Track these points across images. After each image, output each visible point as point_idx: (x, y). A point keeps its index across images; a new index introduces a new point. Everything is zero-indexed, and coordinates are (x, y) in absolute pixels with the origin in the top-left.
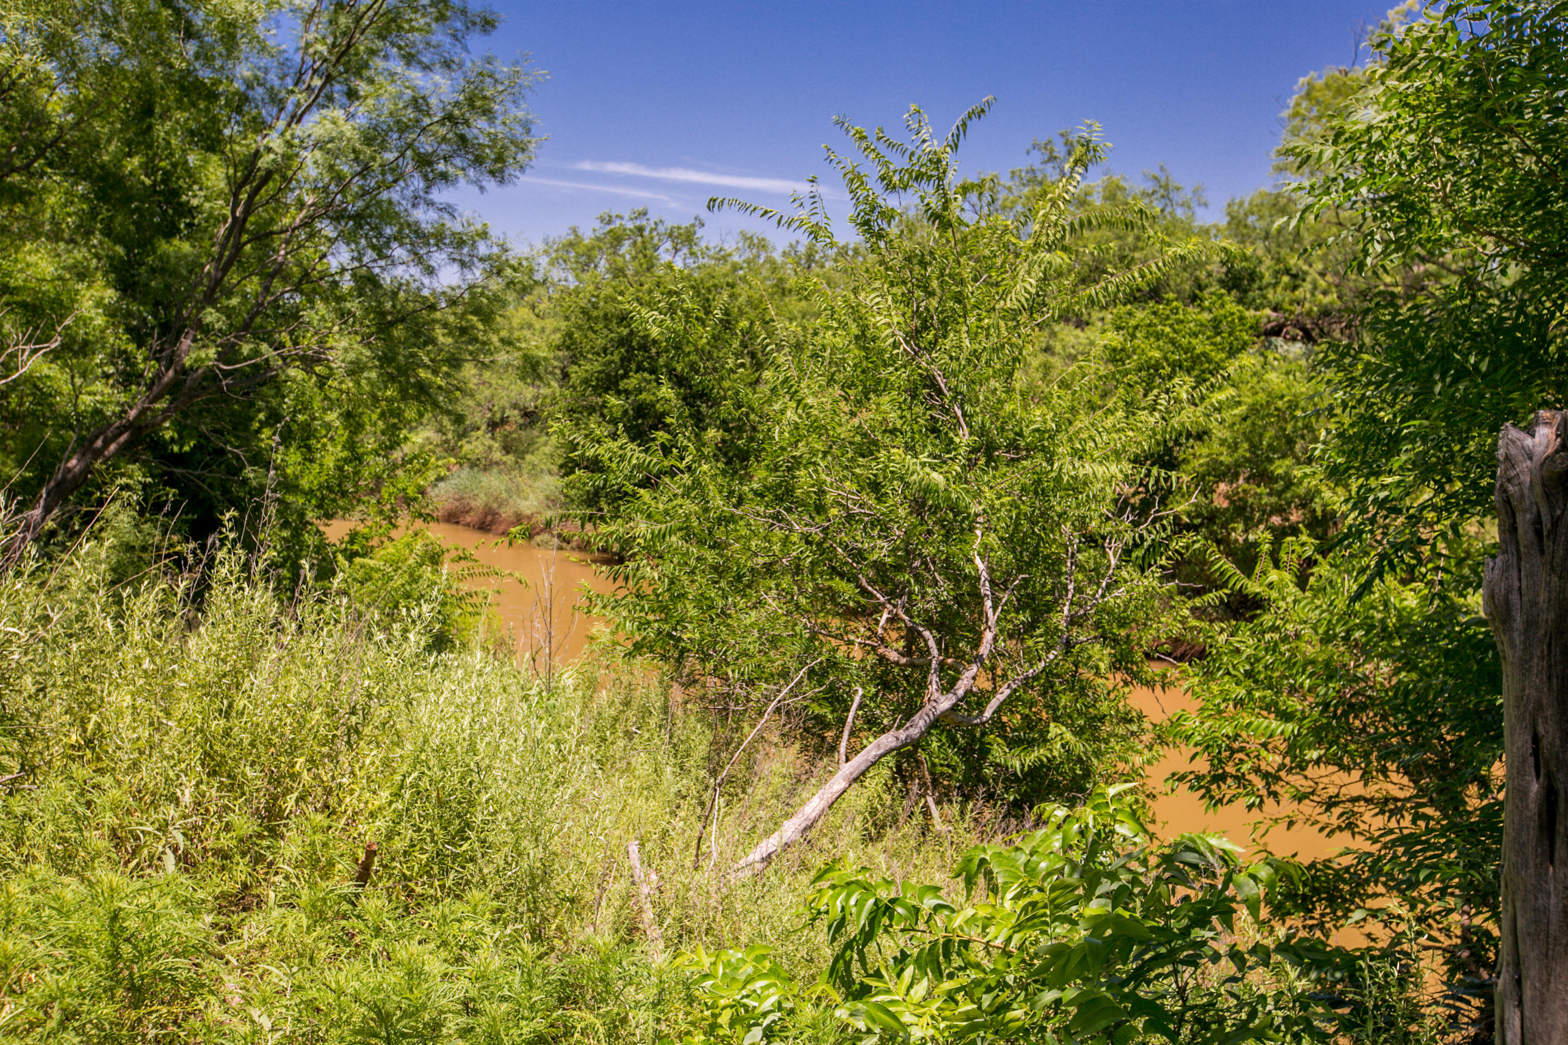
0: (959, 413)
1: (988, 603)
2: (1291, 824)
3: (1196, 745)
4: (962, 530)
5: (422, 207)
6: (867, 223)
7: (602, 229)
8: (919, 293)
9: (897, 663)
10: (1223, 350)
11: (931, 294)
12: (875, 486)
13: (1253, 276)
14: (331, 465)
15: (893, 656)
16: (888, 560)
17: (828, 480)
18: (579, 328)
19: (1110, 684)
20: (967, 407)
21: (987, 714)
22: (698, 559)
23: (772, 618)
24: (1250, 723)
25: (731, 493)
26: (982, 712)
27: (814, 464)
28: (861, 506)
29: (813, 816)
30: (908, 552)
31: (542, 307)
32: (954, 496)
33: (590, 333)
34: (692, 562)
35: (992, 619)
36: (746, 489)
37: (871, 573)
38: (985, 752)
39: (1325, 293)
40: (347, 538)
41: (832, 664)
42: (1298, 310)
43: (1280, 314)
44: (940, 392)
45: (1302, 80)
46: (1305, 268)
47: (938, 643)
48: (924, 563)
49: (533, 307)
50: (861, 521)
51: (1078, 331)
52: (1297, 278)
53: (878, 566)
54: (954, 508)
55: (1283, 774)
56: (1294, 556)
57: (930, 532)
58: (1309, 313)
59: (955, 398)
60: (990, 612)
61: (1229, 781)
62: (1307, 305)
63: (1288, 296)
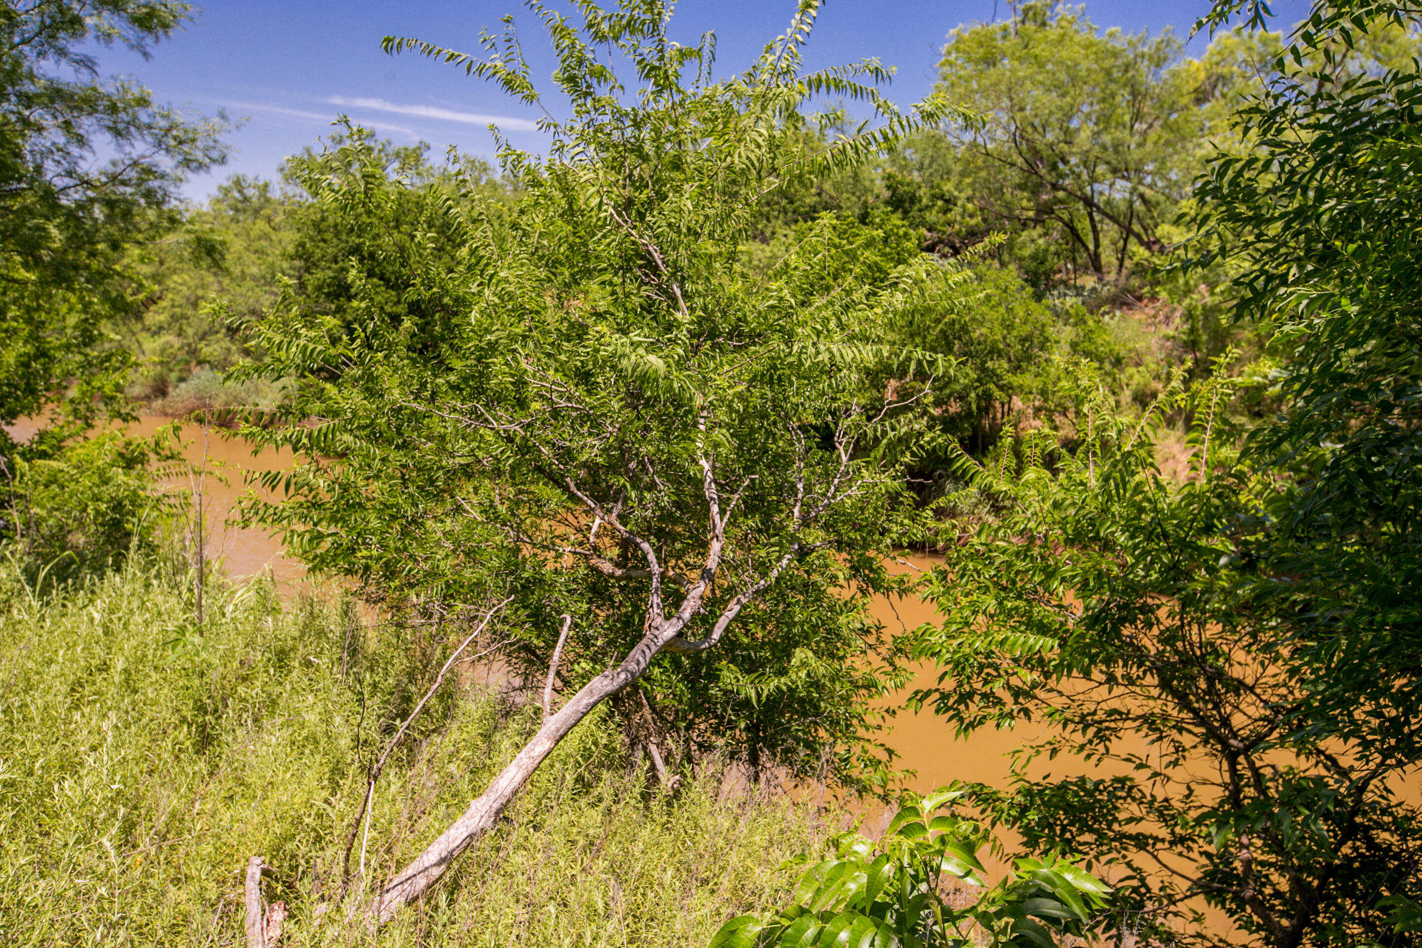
0: (678, 292)
1: (715, 509)
2: (1054, 752)
3: (947, 663)
4: (685, 426)
5: (51, 56)
6: (572, 79)
7: (334, 150)
8: (631, 159)
9: (612, 576)
10: (892, 259)
11: (645, 158)
12: (584, 377)
13: (913, 199)
14: (12, 361)
15: (607, 567)
16: (600, 460)
17: (530, 369)
18: (312, 239)
19: (846, 595)
20: (688, 286)
21: (716, 635)
22: (384, 460)
23: (470, 526)
24: (1006, 639)
25: (423, 385)
26: (708, 634)
27: (514, 351)
28: (569, 399)
29: (508, 792)
30: (623, 453)
31: (277, 220)
32: (676, 385)
33: (321, 244)
34: (377, 464)
35: (720, 526)
36: (440, 381)
37: (582, 473)
38: (714, 677)
39: (971, 216)
40: (36, 438)
41: (539, 581)
42: (949, 230)
43: (935, 234)
44: (655, 269)
45: (952, 31)
46: (956, 193)
47: (658, 551)
48: (641, 463)
49: (269, 220)
50: (569, 416)
51: (764, 246)
52: (949, 202)
53: (591, 467)
54: (677, 401)
55: (1037, 691)
56: (1038, 451)
57: (647, 429)
58: (958, 233)
59: (674, 274)
60: (717, 518)
61: (977, 698)
62: (957, 227)
63: (942, 218)
